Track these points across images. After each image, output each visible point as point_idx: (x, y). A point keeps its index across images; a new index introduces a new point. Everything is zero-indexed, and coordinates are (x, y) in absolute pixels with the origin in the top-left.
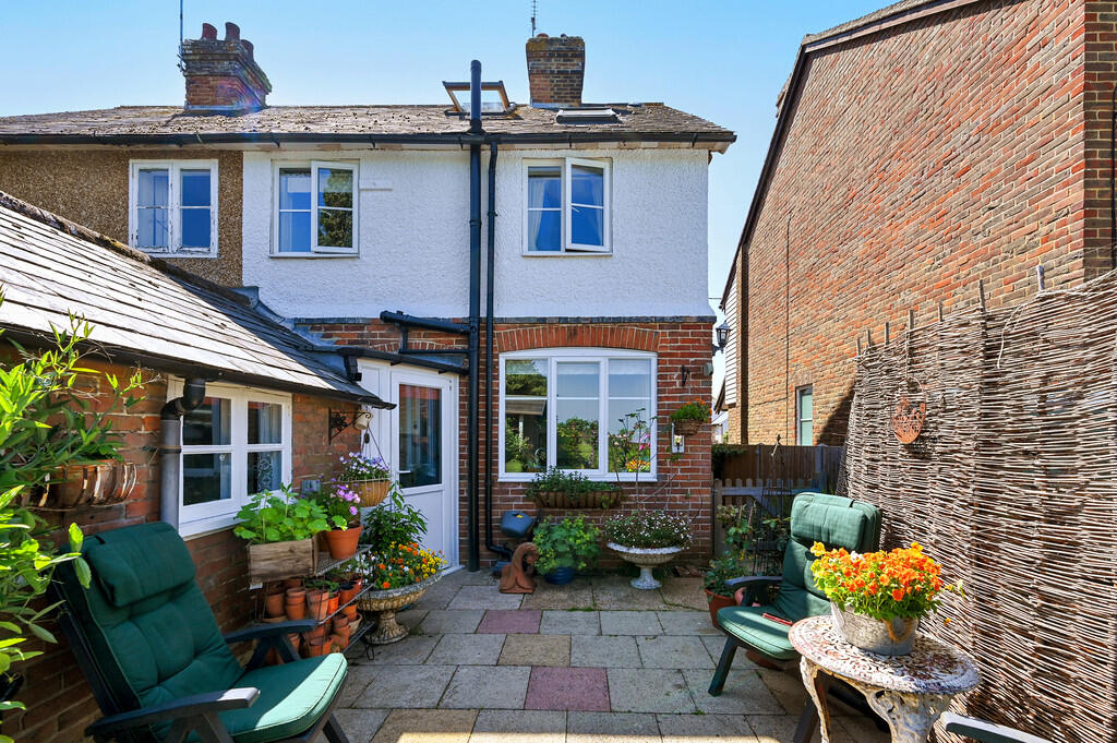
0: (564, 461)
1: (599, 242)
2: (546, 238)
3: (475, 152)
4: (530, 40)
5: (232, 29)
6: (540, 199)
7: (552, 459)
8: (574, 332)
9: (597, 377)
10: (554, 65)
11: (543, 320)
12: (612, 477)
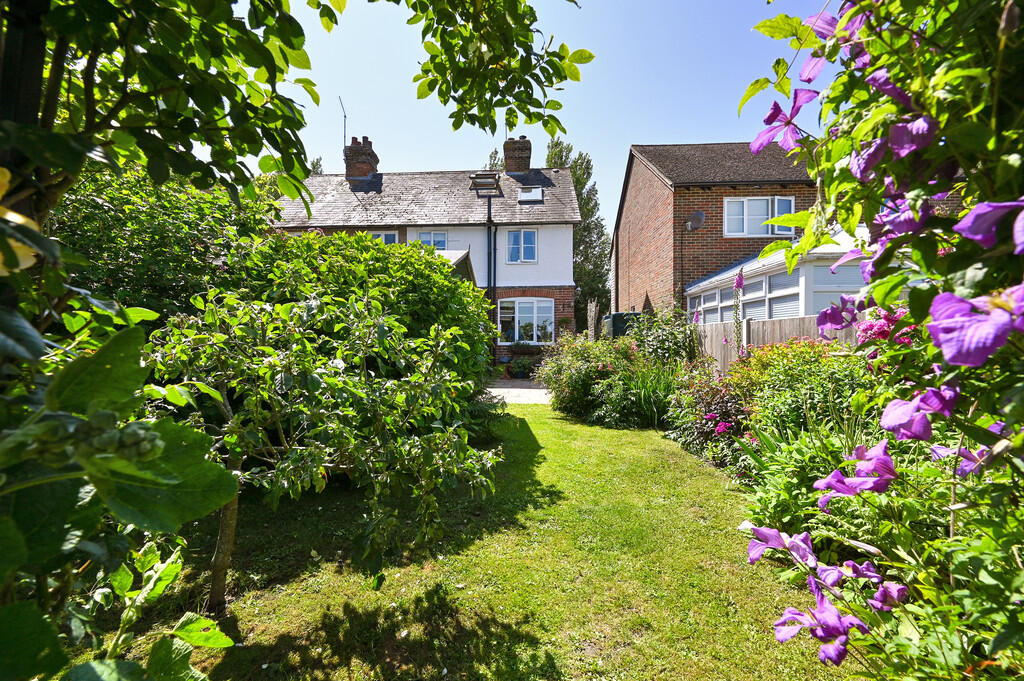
0: (521, 338)
1: (534, 258)
2: (514, 256)
3: (489, 228)
4: (506, 143)
5: (365, 139)
6: (512, 242)
7: (517, 337)
8: (525, 291)
9: (532, 308)
10: (517, 154)
11: (513, 287)
12: (537, 344)
